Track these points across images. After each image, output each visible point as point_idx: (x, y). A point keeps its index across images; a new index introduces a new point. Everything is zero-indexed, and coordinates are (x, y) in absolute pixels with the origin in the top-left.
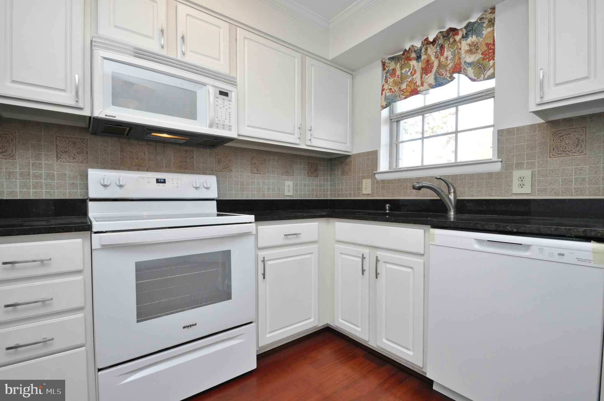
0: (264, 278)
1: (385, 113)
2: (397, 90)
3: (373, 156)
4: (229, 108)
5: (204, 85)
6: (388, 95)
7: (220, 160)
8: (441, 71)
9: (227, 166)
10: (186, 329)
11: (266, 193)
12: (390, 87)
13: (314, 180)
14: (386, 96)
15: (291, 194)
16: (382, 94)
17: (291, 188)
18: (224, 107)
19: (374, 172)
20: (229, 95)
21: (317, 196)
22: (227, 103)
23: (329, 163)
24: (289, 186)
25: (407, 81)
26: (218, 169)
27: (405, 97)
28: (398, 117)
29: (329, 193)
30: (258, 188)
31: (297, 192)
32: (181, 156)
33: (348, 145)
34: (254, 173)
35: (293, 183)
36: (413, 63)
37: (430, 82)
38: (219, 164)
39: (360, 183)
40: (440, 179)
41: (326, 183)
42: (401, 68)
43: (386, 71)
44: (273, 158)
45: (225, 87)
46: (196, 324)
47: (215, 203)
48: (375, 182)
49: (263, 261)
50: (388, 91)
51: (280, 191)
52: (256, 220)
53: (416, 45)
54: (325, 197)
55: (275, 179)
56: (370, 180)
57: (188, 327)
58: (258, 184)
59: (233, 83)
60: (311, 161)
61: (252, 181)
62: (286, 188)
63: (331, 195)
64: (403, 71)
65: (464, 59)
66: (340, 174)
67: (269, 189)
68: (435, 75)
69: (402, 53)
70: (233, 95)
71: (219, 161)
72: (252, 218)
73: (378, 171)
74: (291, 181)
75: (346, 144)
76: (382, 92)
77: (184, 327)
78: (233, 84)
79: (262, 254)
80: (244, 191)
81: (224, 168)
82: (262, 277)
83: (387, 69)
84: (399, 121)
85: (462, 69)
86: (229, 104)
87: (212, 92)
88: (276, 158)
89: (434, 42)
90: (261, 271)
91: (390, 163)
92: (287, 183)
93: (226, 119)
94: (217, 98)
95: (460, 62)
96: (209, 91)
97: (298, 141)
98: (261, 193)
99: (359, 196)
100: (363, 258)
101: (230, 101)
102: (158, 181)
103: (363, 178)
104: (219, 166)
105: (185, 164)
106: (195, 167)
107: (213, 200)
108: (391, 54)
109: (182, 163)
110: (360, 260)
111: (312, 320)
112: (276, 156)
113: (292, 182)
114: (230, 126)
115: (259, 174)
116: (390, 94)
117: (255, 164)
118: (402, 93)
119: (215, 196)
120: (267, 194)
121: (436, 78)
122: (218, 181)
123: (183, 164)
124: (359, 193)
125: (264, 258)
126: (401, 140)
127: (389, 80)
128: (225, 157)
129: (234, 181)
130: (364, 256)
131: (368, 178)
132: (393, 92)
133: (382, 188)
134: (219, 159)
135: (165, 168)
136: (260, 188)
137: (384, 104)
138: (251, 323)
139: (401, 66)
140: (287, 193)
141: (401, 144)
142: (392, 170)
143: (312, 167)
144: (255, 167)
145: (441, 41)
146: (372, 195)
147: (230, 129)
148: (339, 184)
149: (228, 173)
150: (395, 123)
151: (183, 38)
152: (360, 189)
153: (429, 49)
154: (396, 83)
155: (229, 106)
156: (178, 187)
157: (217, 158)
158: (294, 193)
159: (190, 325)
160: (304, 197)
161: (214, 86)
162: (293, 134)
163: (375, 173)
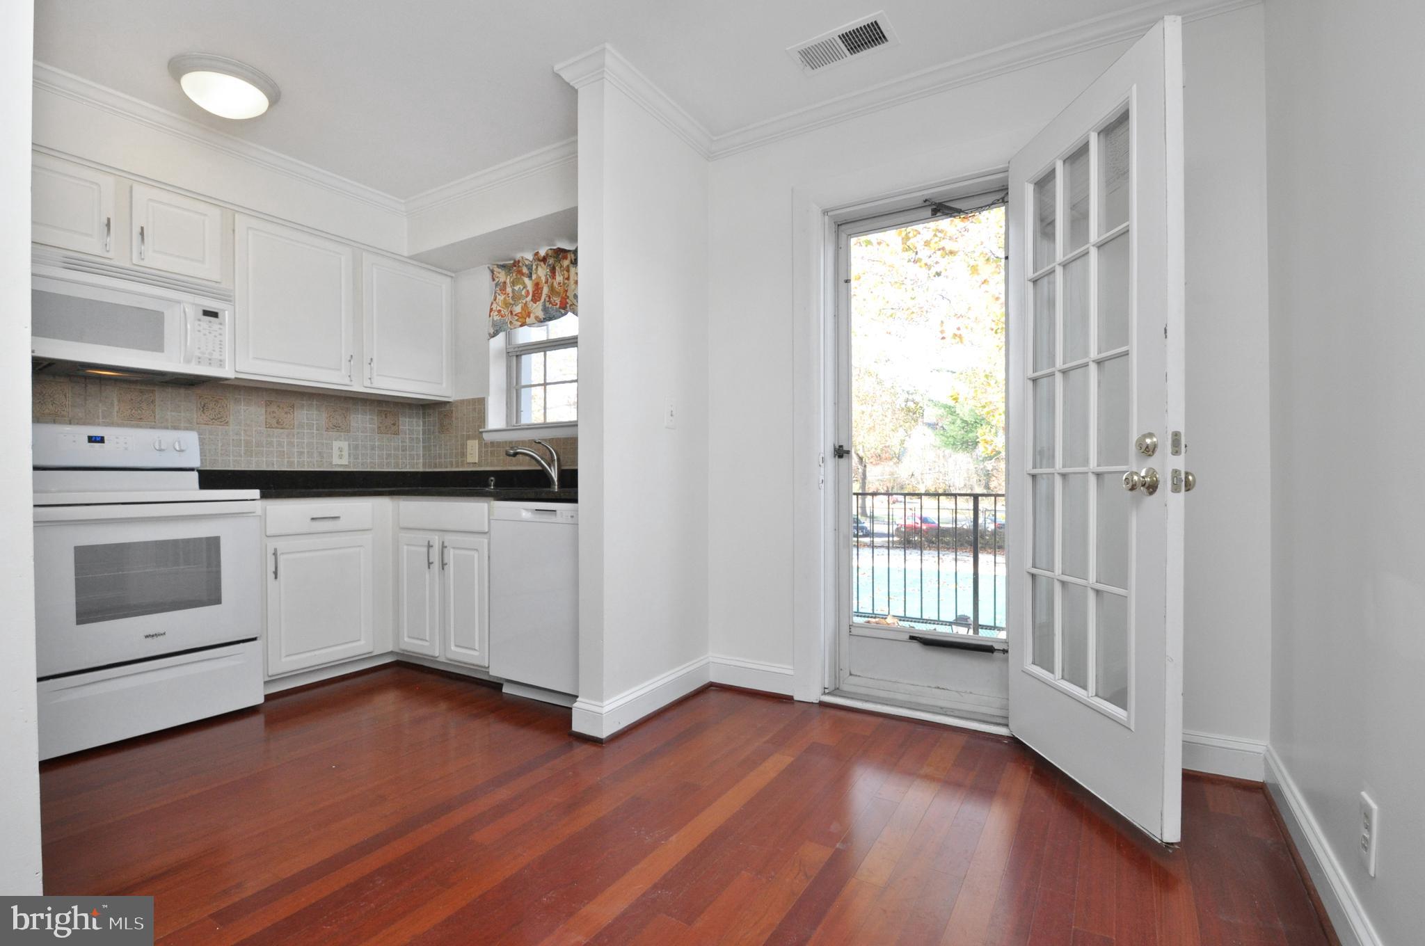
0: (276, 578)
1: (498, 342)
2: (507, 313)
3: (479, 405)
4: (220, 334)
5: (179, 302)
6: (495, 319)
7: (204, 406)
8: (555, 299)
9: (219, 416)
10: (150, 639)
11: (296, 460)
12: (499, 308)
13: (391, 440)
14: (493, 319)
15: (345, 461)
16: (490, 316)
17: (345, 453)
18: (210, 333)
19: (480, 430)
20: (220, 315)
21: (397, 465)
22: (216, 327)
23: (421, 412)
24: (341, 450)
25: (522, 303)
26: (201, 420)
27: (520, 324)
28: (516, 349)
29: (421, 461)
30: (280, 451)
31: (357, 458)
32: (132, 400)
33: (444, 385)
34: (272, 428)
35: (349, 445)
36: (526, 280)
37: (537, 314)
38: (204, 413)
39: (464, 446)
40: (540, 443)
41: (415, 445)
42: (513, 284)
43: (495, 282)
44: (310, 402)
45: (212, 305)
46: (164, 634)
47: (195, 475)
48: (484, 445)
49: (275, 554)
50: (496, 313)
51: (322, 457)
52: (263, 496)
53: (527, 258)
54: (413, 468)
55: (313, 437)
56: (477, 441)
57: (153, 636)
58: (280, 444)
59: (227, 298)
60: (385, 409)
61: (267, 441)
62: (336, 453)
63: (424, 465)
64: (516, 288)
65: (573, 291)
66: (437, 430)
67: (301, 453)
68: (544, 305)
69: (512, 262)
70: (226, 316)
71: (203, 408)
72: (256, 493)
73: (486, 429)
74: (345, 440)
75: (441, 384)
76: (490, 312)
77: (147, 637)
78: (226, 300)
79: (272, 545)
80: (251, 456)
81: (213, 419)
82: (273, 576)
83: (497, 280)
84: (521, 355)
85: (568, 306)
86: (220, 329)
87: (193, 313)
88: (315, 403)
89: (544, 260)
90: (271, 568)
91: (508, 416)
92: (336, 444)
93: (214, 351)
94: (199, 320)
95: (566, 295)
96: (185, 312)
97: (347, 381)
98: (286, 460)
99: (463, 465)
100: (429, 546)
101: (221, 324)
102: (92, 439)
103: (469, 438)
104: (203, 415)
105: (139, 412)
106: (157, 417)
107: (192, 470)
108: (502, 261)
109: (134, 411)
110: (425, 549)
111: (362, 642)
112: (315, 400)
113: (347, 443)
114: (221, 361)
115: (282, 428)
116: (498, 318)
117: (273, 412)
118: (516, 318)
119: (196, 463)
120: (298, 461)
121: (545, 309)
122: (202, 442)
123: (136, 412)
124: (462, 462)
125: (276, 550)
126: (524, 383)
127: (498, 297)
128: (216, 401)
129: (233, 440)
130: (431, 544)
131: (474, 438)
132: (502, 317)
133: (491, 453)
134: (203, 403)
135: (103, 419)
136: (284, 452)
137: (492, 331)
138: (254, 639)
139: (513, 281)
140: (336, 461)
141: (523, 390)
142: (510, 428)
143: (386, 417)
144: (275, 417)
145: (551, 261)
146: (479, 464)
147: (221, 365)
148: (435, 446)
149: (220, 427)
150: (515, 358)
151: (142, 234)
152: (463, 454)
153: (539, 268)
154: (507, 305)
155: (219, 331)
156: (126, 449)
157: (199, 402)
158: (352, 460)
159: (156, 635)
160: (371, 467)
161: (193, 304)
162: (339, 370)
163: (482, 432)
